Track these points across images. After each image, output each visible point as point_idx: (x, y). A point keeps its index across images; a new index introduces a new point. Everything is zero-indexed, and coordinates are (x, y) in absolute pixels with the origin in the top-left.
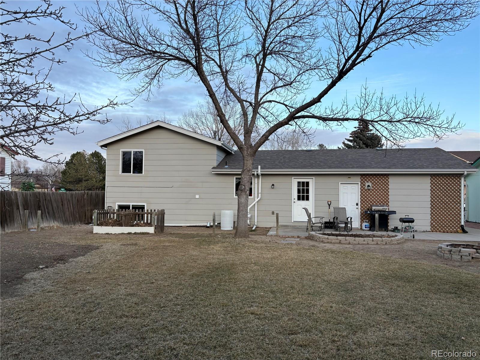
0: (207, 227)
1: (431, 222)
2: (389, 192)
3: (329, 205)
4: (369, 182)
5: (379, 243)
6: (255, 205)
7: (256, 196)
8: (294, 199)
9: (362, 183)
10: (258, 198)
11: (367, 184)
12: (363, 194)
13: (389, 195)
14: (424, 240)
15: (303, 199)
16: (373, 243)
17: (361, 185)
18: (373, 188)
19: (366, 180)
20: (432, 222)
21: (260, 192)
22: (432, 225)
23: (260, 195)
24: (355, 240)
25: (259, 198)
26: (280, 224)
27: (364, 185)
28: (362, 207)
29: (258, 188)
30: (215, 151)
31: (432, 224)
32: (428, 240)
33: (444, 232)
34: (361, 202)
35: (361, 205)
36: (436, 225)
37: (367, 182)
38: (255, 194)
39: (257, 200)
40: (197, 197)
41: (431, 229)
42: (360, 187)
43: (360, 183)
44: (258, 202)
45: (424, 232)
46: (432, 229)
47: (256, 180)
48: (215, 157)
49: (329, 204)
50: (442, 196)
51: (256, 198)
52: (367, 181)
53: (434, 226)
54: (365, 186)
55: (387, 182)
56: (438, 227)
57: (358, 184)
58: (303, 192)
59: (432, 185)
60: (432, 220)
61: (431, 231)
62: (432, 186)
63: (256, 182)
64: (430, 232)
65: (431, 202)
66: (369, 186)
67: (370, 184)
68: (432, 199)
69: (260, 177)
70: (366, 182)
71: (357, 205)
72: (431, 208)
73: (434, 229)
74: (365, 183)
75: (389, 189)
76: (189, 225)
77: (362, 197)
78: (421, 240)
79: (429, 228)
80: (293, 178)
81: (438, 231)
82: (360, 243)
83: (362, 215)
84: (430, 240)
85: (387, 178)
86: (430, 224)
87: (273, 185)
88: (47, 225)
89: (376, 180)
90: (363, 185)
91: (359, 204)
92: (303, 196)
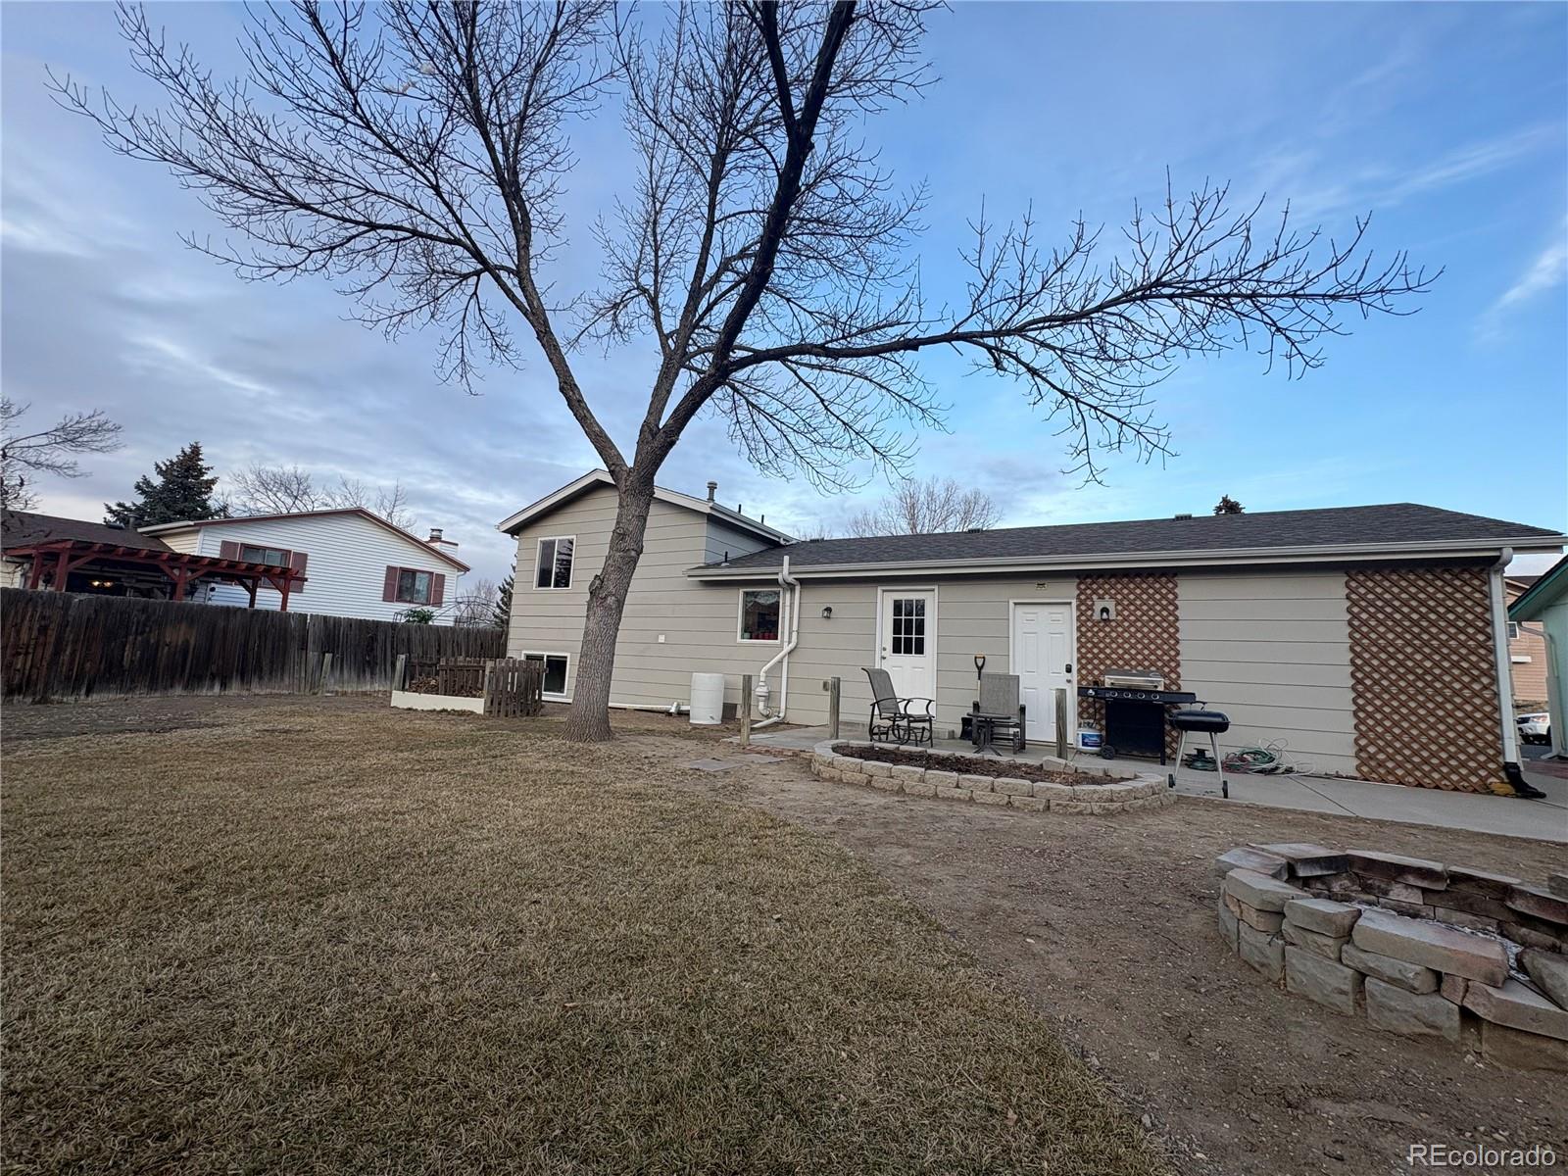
0: (670, 714)
1: (1356, 741)
2: (1177, 631)
3: (980, 669)
4: (1107, 597)
5: (1017, 801)
6: (781, 662)
7: (786, 639)
8: (885, 649)
9: (1081, 603)
10: (789, 642)
11: (1099, 605)
12: (1086, 637)
13: (1177, 642)
14: (1273, 810)
15: (908, 651)
16: (991, 798)
17: (1078, 607)
18: (1120, 618)
19: (1094, 592)
20: (1363, 742)
21: (795, 628)
22: (1363, 755)
23: (794, 635)
24: (922, 780)
25: (792, 645)
26: (842, 718)
27: (1090, 608)
28: (1082, 678)
29: (791, 618)
30: (702, 529)
31: (1362, 749)
32: (1294, 811)
33: (1419, 785)
34: (1079, 660)
35: (1079, 671)
36: (1381, 756)
37: (1101, 598)
38: (783, 633)
39: (787, 648)
40: (662, 639)
41: (1358, 768)
42: (1075, 614)
43: (1074, 603)
44: (789, 653)
45: (1328, 776)
46: (1365, 769)
47: (788, 596)
48: (702, 543)
49: (980, 664)
50: (1404, 646)
51: (786, 644)
52: (1098, 594)
53: (1371, 757)
54: (1093, 611)
55: (1171, 596)
56: (1390, 765)
57: (1070, 603)
58: (908, 631)
59: (1354, 603)
60: (1363, 735)
61: (1357, 775)
62: (1356, 610)
63: (788, 603)
64: (1356, 778)
65: (1352, 669)
66: (1105, 610)
67: (1111, 605)
68: (1358, 655)
69: (798, 588)
70: (1095, 597)
71: (1069, 670)
72: (1353, 688)
73: (1372, 769)
74: (1092, 600)
75: (1177, 620)
76: (638, 706)
77: (1081, 646)
78: (1258, 808)
79: (1349, 766)
80: (880, 589)
81: (1390, 778)
82: (942, 791)
83: (1085, 705)
84: (1305, 813)
85: (1170, 585)
86: (1355, 749)
87: (829, 610)
88: (381, 689)
89: (1133, 590)
90: (1084, 606)
91: (1075, 668)
92: (908, 641)
